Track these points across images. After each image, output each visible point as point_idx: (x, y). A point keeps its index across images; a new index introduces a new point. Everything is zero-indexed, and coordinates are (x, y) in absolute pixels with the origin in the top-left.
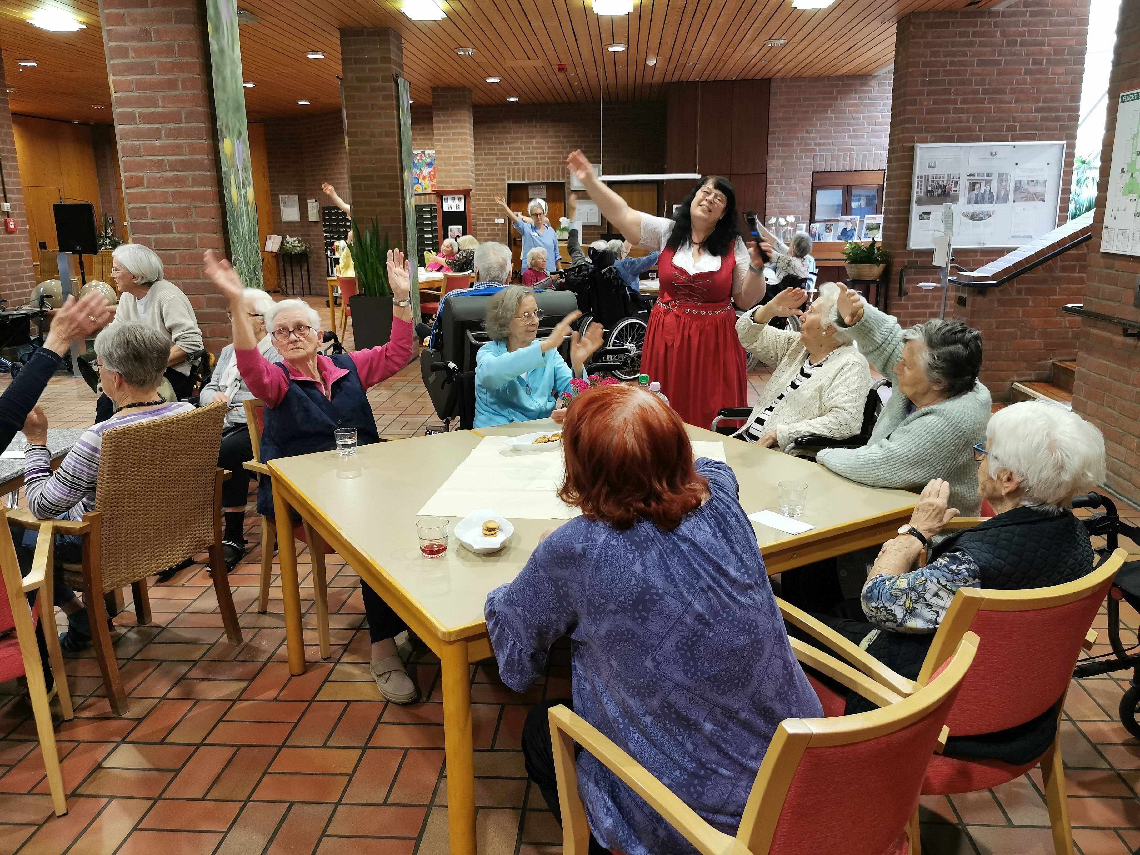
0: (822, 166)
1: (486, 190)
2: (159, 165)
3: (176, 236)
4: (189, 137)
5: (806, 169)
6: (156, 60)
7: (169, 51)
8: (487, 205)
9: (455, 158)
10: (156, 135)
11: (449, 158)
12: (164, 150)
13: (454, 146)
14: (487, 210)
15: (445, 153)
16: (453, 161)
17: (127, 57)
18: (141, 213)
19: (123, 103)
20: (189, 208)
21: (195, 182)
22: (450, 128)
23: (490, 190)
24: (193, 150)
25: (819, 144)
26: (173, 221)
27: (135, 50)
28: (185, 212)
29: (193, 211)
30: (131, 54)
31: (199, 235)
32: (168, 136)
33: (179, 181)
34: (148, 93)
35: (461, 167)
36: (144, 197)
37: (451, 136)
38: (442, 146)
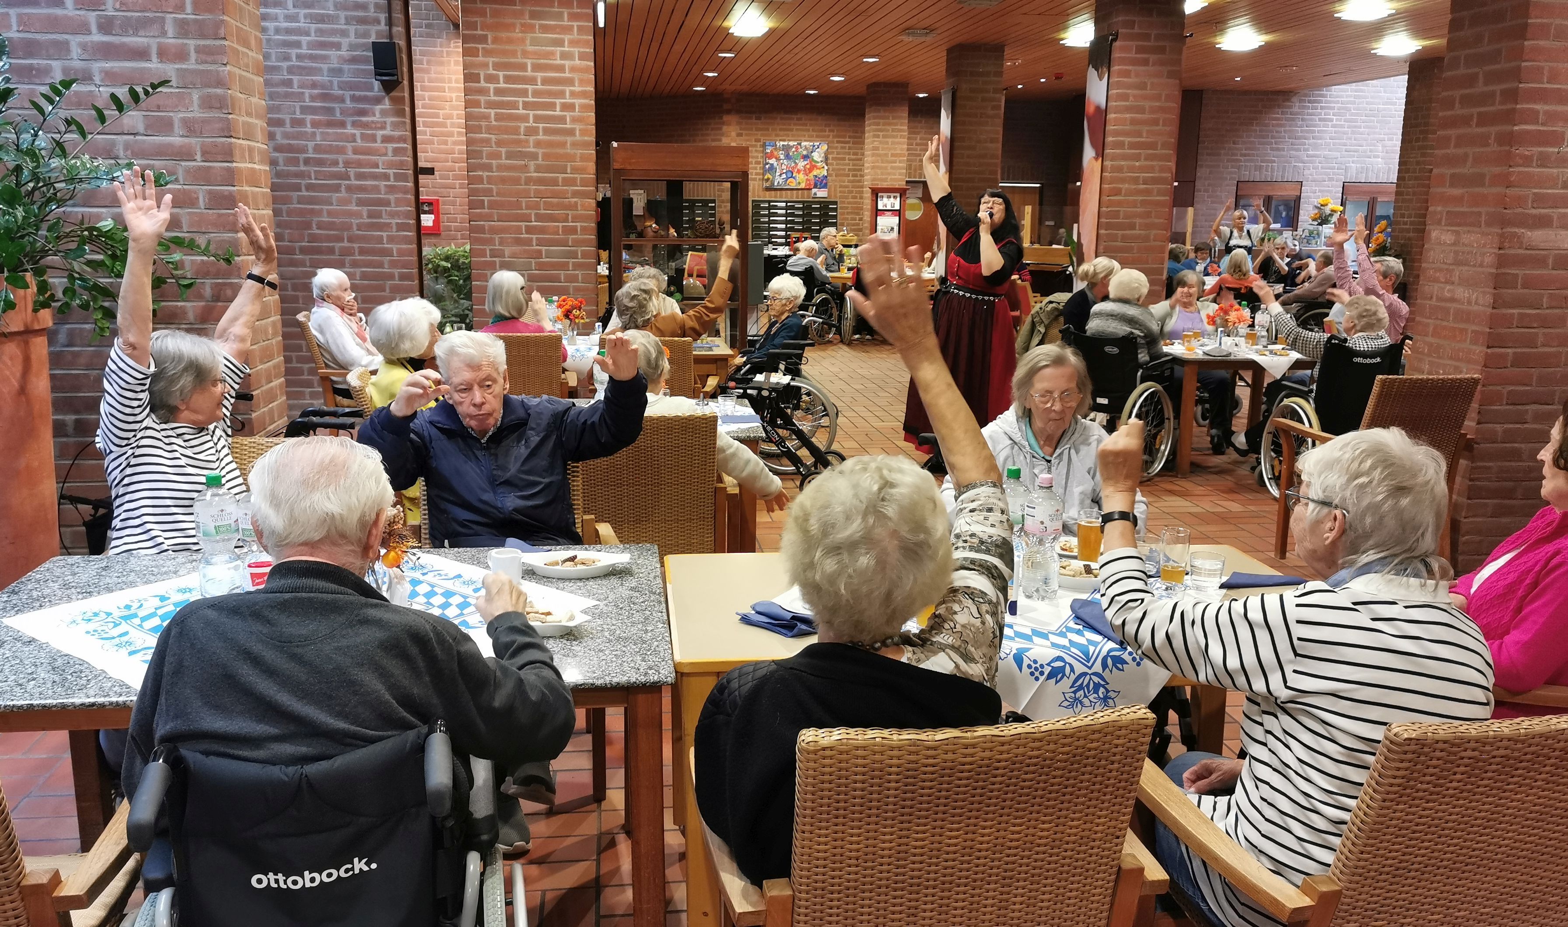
0: (1246, 175)
2: (1136, 180)
3: (1137, 232)
4: (1160, 160)
5: (1233, 179)
6: (1147, 104)
7: (1158, 98)
9: (893, 155)
10: (1137, 158)
11: (886, 155)
12: (1142, 169)
13: (893, 143)
15: (883, 149)
16: (890, 158)
17: (1127, 100)
18: (1116, 215)
19: (1117, 133)
20: (1150, 212)
21: (1159, 194)
22: (889, 124)
24: (1162, 169)
25: (1245, 155)
26: (1138, 221)
27: (1135, 96)
28: (1148, 215)
29: (1153, 215)
30: (1131, 98)
31: (1154, 232)
32: (1146, 159)
33: (1148, 192)
34: (1137, 128)
35: (897, 164)
36: (1119, 203)
37: (890, 133)
38: (880, 142)
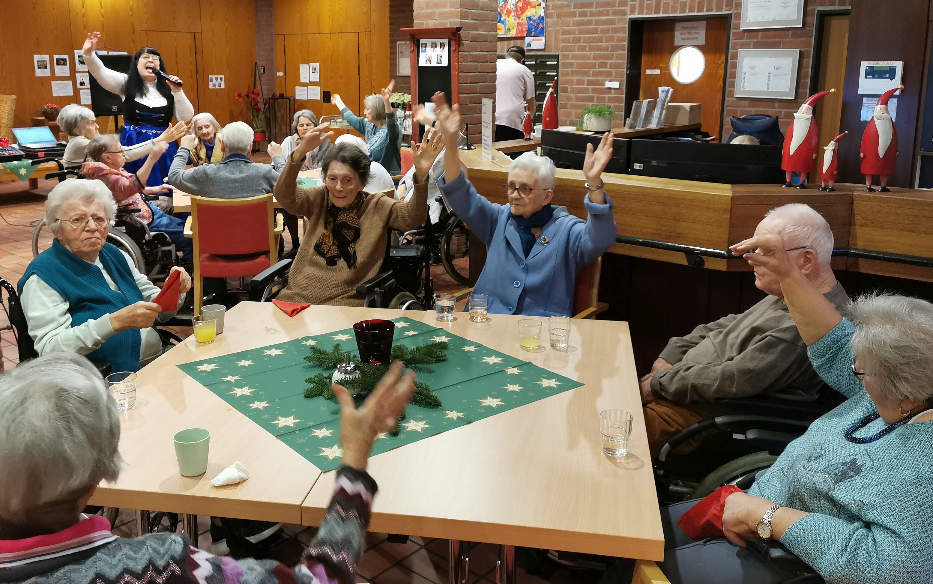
1: (595, 31)
8: (595, 58)
14: (594, 66)
23: (603, 32)
